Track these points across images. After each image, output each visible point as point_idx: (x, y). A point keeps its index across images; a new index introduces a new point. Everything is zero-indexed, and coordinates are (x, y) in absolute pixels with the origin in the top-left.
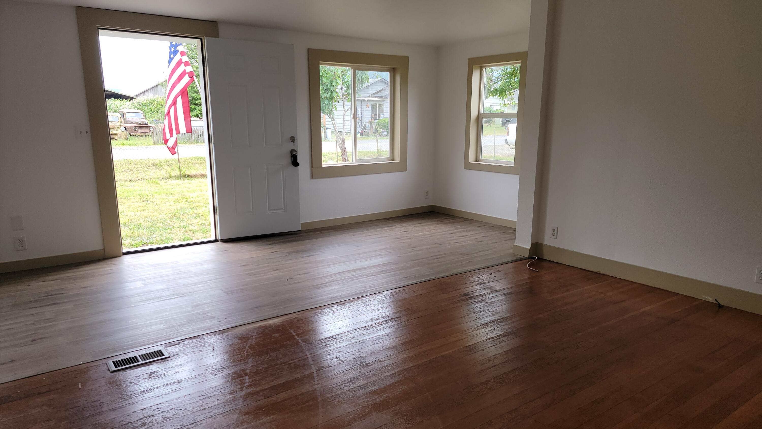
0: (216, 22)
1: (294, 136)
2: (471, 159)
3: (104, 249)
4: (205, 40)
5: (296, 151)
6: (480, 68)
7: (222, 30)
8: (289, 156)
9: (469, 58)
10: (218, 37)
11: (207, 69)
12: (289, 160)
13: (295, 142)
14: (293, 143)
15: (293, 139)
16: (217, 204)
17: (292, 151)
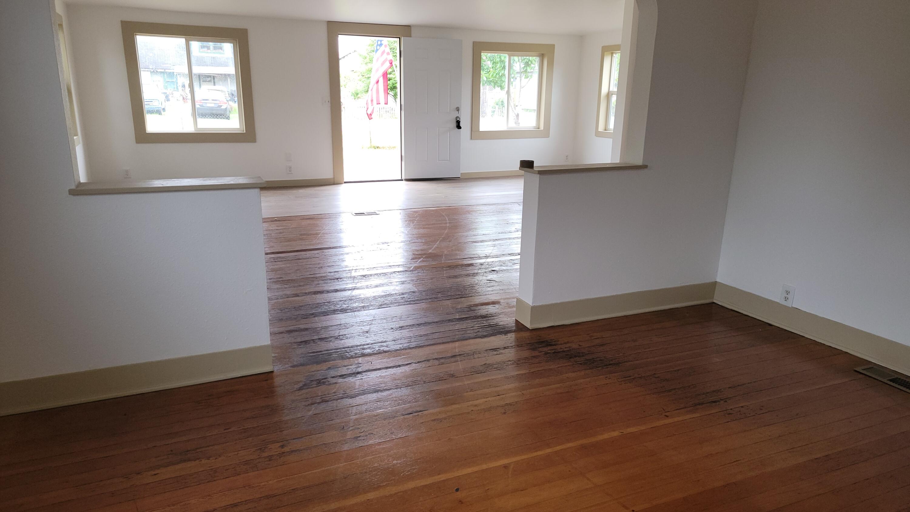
0: (410, 26)
1: (457, 106)
2: (601, 128)
3: (334, 178)
4: (402, 39)
5: (459, 118)
6: (611, 54)
7: (414, 32)
8: (455, 121)
9: (602, 46)
10: (411, 37)
11: (402, 59)
12: (455, 124)
13: (459, 111)
14: (458, 112)
15: (458, 109)
16: (403, 154)
17: (457, 117)
